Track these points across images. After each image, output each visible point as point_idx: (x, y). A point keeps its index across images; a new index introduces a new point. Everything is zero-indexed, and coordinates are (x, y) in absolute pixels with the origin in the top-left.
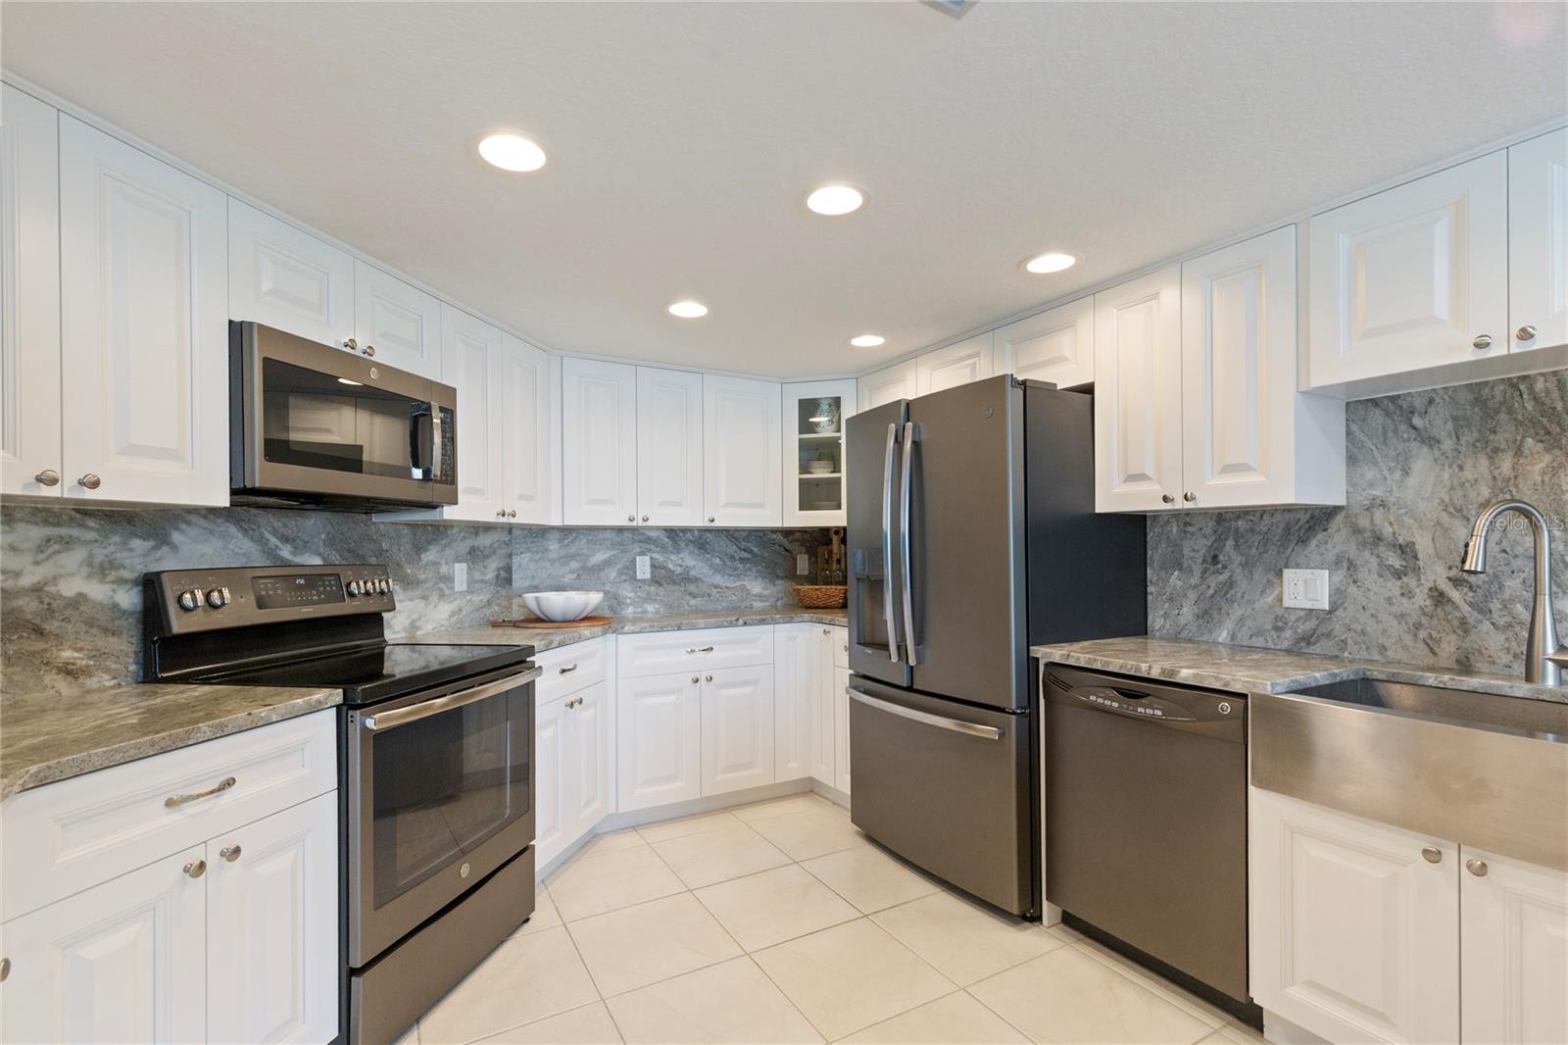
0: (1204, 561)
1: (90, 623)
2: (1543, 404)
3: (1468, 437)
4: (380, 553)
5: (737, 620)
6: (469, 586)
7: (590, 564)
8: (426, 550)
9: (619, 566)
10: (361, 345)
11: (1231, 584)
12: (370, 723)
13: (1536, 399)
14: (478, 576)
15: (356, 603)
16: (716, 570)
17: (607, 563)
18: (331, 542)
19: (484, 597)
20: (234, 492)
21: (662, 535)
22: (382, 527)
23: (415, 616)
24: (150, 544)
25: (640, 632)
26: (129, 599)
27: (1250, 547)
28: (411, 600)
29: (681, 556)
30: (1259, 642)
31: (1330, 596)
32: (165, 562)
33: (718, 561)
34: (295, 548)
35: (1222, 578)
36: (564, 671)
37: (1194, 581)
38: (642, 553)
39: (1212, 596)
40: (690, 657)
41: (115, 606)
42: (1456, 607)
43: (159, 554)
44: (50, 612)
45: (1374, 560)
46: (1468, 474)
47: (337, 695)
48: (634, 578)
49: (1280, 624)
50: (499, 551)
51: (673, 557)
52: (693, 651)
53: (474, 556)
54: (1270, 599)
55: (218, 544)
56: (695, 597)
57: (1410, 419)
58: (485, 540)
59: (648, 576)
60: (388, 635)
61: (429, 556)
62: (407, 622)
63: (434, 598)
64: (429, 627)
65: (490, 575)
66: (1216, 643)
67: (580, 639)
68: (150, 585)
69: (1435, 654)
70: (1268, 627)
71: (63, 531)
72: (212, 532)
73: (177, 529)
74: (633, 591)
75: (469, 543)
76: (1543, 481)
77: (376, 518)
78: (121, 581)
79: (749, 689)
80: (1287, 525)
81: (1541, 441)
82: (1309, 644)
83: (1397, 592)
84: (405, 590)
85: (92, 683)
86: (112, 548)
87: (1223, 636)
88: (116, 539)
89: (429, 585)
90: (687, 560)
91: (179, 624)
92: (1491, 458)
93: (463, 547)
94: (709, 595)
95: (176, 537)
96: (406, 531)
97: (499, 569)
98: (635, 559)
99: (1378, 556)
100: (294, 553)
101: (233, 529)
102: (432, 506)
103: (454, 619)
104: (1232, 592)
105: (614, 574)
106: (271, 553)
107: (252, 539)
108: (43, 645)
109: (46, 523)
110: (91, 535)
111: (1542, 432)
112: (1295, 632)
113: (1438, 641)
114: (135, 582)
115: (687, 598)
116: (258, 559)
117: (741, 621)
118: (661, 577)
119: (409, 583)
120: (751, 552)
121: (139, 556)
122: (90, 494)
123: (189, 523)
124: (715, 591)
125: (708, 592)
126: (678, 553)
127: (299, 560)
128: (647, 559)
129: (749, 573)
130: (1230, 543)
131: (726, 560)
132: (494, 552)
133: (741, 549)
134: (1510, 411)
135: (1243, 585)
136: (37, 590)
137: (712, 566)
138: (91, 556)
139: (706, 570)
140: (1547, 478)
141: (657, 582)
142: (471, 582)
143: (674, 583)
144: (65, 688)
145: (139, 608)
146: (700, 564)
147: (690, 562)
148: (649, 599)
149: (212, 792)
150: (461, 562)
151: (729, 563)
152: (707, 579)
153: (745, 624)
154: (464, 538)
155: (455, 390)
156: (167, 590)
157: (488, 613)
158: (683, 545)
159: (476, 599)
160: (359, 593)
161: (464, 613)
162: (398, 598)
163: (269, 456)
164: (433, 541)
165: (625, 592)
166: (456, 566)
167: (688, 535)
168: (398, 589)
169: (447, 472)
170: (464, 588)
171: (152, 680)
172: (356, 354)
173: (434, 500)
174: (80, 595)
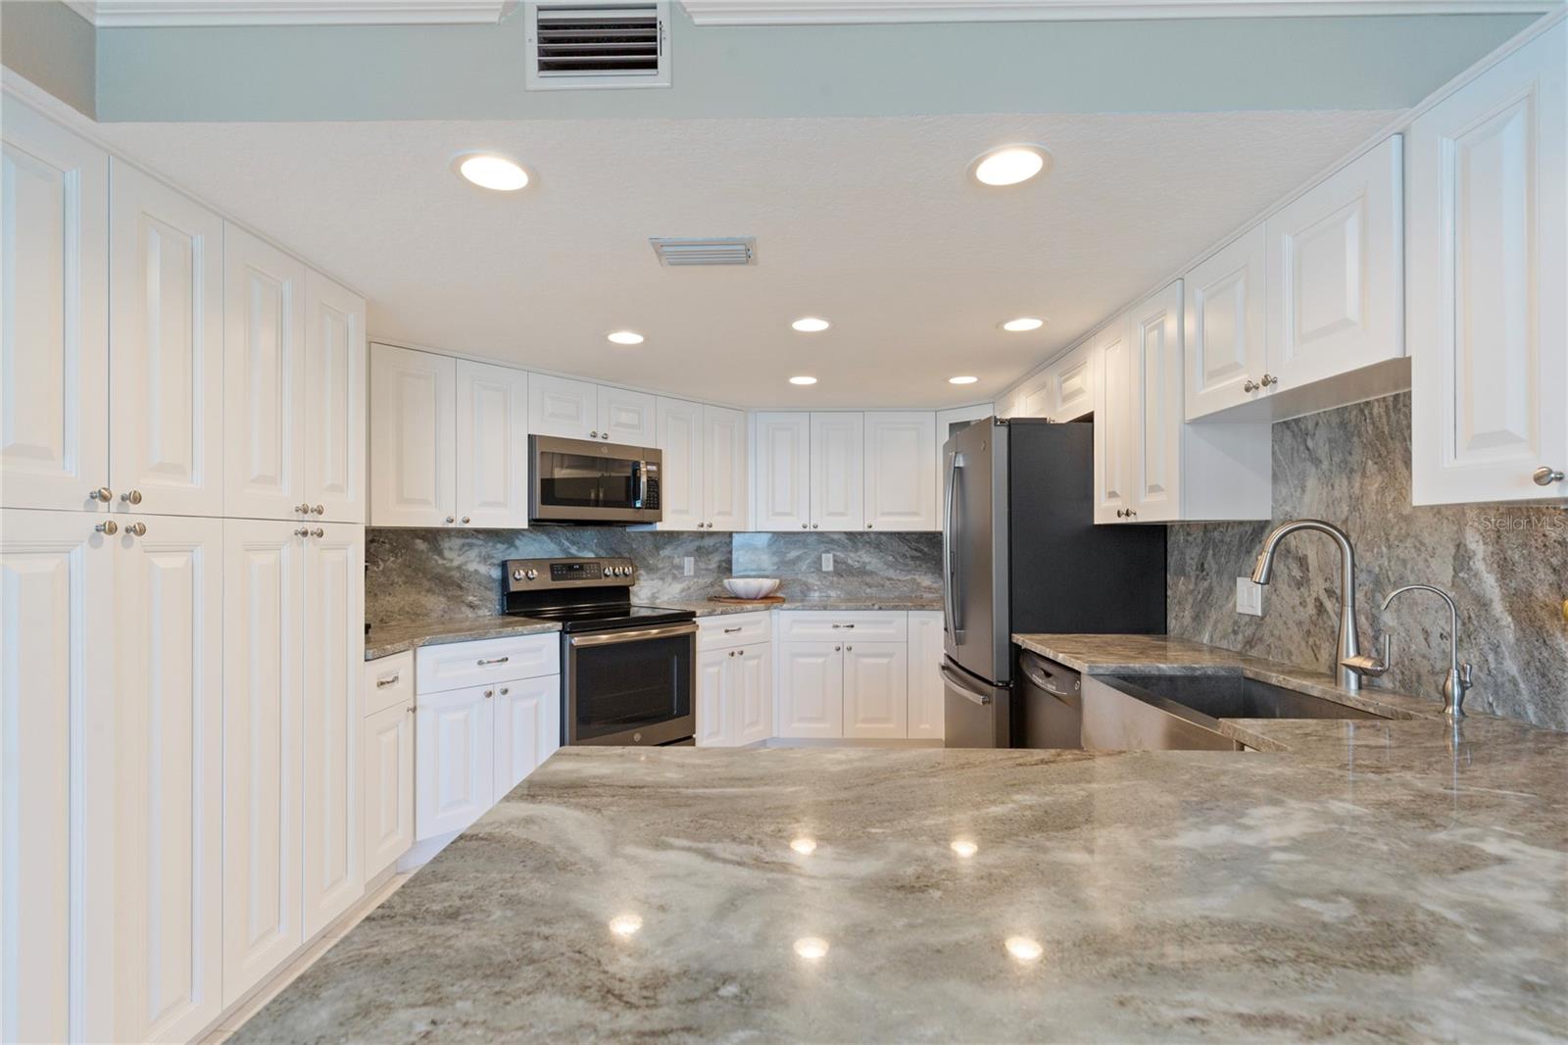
0: (1197, 569)
1: (480, 584)
2: (1378, 428)
3: (1336, 459)
4: (632, 550)
5: (873, 605)
6: (695, 573)
7: (787, 559)
8: (663, 549)
9: (807, 562)
10: (600, 433)
11: (1210, 590)
12: (575, 641)
13: (1373, 423)
14: (702, 566)
15: (608, 580)
16: (890, 566)
17: (799, 558)
18: (599, 545)
19: (708, 580)
20: (529, 521)
21: (843, 538)
22: (633, 535)
23: (655, 590)
24: (505, 546)
25: (794, 609)
26: (496, 573)
27: (1221, 556)
28: (653, 580)
29: (859, 553)
30: (1224, 644)
31: (1262, 604)
32: (513, 555)
33: (891, 558)
34: (579, 548)
35: (1206, 584)
36: (727, 631)
37: (1191, 587)
38: (827, 552)
39: (1201, 601)
40: (835, 631)
41: (490, 576)
42: (1329, 617)
43: (508, 552)
44: (464, 578)
45: (1286, 571)
46: (1337, 493)
47: (559, 625)
48: (820, 570)
49: (1236, 628)
50: (720, 550)
51: (852, 555)
52: (836, 627)
53: (700, 553)
54: (1231, 605)
55: (537, 545)
56: (870, 587)
57: (1305, 441)
58: (708, 542)
59: (831, 568)
60: (634, 600)
61: (664, 553)
62: (649, 594)
63: (669, 579)
64: (666, 598)
65: (713, 565)
66: (1202, 644)
67: (742, 611)
68: (504, 565)
69: (1317, 660)
70: (1230, 630)
71: (468, 541)
72: (534, 540)
73: (518, 538)
74: (819, 580)
75: (697, 543)
76: (1377, 501)
77: (628, 529)
78: (491, 565)
79: (885, 661)
80: (1241, 537)
81: (1376, 463)
82: (1251, 647)
83: (1297, 601)
84: (648, 573)
85: (480, 613)
86: (489, 549)
87: (1206, 639)
88: (491, 544)
89: (666, 570)
90: (863, 557)
91: (514, 587)
92: (1349, 478)
93: (692, 546)
94: (883, 586)
95: (517, 543)
96: (649, 537)
97: (720, 561)
98: (821, 556)
99: (1288, 568)
100: (578, 551)
101: (545, 538)
102: (650, 523)
103: (683, 594)
104: (1211, 598)
105: (804, 567)
106: (565, 550)
107: (555, 543)
108: (460, 593)
109: (463, 537)
110: (481, 542)
111: (1376, 454)
112: (1244, 636)
113: (1319, 648)
114: (499, 565)
115: (864, 587)
116: (558, 554)
117: (876, 607)
118: (842, 570)
119: (651, 570)
120: (921, 551)
121: (500, 552)
122: (468, 526)
123: (523, 536)
124: (888, 582)
125: (882, 582)
126: (857, 550)
127: (581, 555)
128: (831, 555)
129: (920, 569)
130: (1211, 552)
131: (898, 557)
132: (717, 550)
133: (912, 549)
134: (1360, 436)
135: (1217, 591)
136: (459, 568)
137: (885, 563)
138: (480, 552)
139: (880, 565)
140: (1379, 498)
141: (839, 574)
142: (697, 571)
143: (853, 575)
144: (469, 613)
145: (500, 578)
146: (875, 560)
147: (866, 558)
148: (832, 586)
149: (498, 661)
150: (689, 556)
151: (901, 561)
152: (881, 573)
153: (880, 609)
154: (692, 541)
155: (661, 451)
156: (511, 568)
157: (712, 591)
158: (860, 545)
159: (702, 581)
160: (611, 574)
161: (692, 590)
162: (641, 578)
163: (544, 502)
164: (668, 543)
165: (813, 580)
166: (686, 559)
167: (866, 537)
168: (642, 572)
169: (654, 502)
170: (692, 573)
171: (503, 613)
172: (595, 440)
173: (646, 520)
174: (476, 571)
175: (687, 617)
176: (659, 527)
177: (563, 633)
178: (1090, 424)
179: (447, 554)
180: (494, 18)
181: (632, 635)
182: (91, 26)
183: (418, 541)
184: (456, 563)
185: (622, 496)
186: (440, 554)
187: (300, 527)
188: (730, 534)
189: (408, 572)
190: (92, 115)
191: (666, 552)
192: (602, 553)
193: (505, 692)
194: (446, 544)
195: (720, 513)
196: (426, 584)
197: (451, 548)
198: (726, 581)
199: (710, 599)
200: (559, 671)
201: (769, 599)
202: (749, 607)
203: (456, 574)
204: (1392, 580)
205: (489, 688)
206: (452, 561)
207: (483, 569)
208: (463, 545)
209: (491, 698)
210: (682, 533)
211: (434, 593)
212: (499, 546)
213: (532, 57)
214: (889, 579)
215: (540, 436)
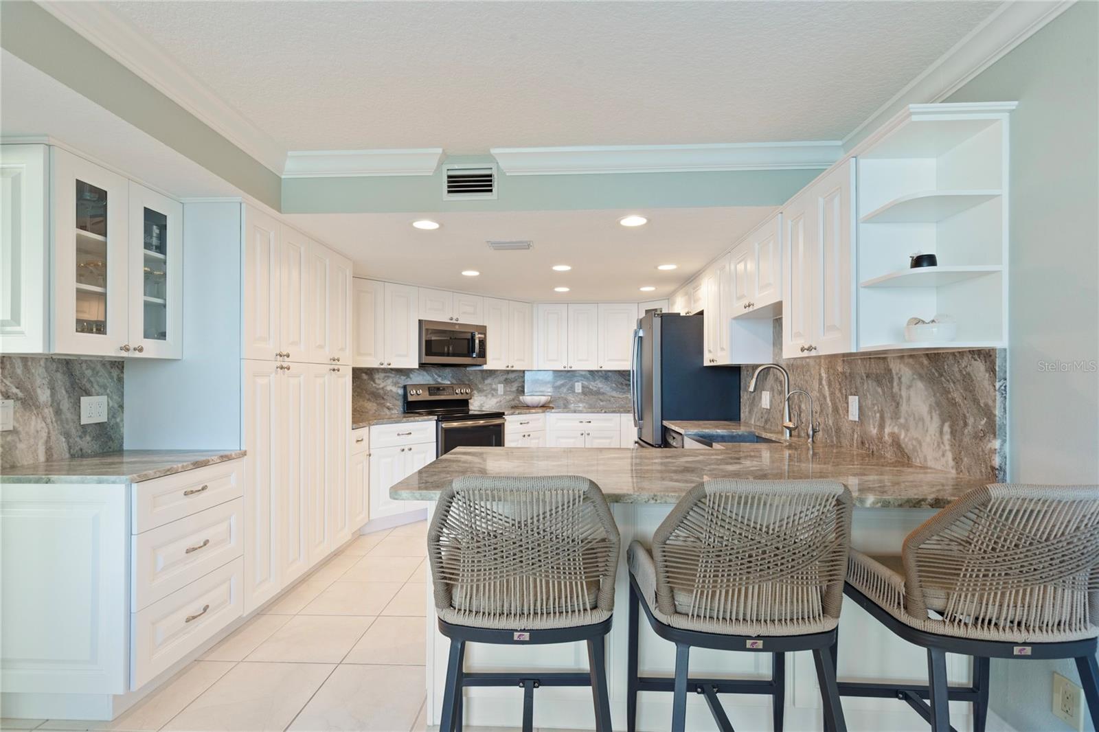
1: (393, 397)
4: (470, 380)
5: (601, 410)
7: (555, 385)
8: (487, 379)
9: (567, 387)
10: (455, 318)
11: (754, 398)
12: (443, 425)
14: (508, 389)
15: (458, 396)
16: (614, 389)
17: (563, 385)
18: (453, 377)
19: (511, 397)
20: (419, 364)
21: (587, 373)
22: (470, 371)
23: (482, 401)
24: (405, 378)
25: (558, 413)
26: (401, 391)
28: (481, 396)
31: (769, 403)
32: (409, 382)
33: (614, 385)
34: (443, 378)
36: (521, 424)
38: (578, 381)
40: (580, 424)
41: (398, 393)
43: (407, 380)
44: (385, 394)
45: (776, 388)
47: (436, 417)
48: (574, 392)
49: (762, 415)
50: (518, 380)
51: (592, 383)
52: (581, 422)
53: (507, 382)
54: (760, 404)
55: (421, 377)
56: (603, 401)
58: (511, 376)
59: (580, 391)
60: (471, 407)
61: (486, 382)
62: (479, 404)
63: (490, 396)
64: (488, 406)
65: (514, 389)
67: (530, 413)
68: (405, 387)
70: (760, 416)
71: (387, 374)
72: (419, 374)
73: (412, 373)
74: (574, 397)
75: (505, 377)
77: (468, 369)
78: (399, 387)
79: (608, 441)
80: (764, 372)
84: (478, 393)
85: (393, 412)
86: (397, 379)
88: (398, 376)
89: (487, 392)
90: (598, 384)
91: (410, 399)
93: (502, 378)
94: (610, 401)
95: (411, 376)
96: (479, 373)
97: (518, 387)
98: (575, 384)
100: (442, 380)
101: (425, 373)
102: (480, 365)
103: (498, 402)
104: (754, 403)
105: (565, 390)
106: (435, 380)
107: (430, 376)
108: (383, 401)
109: (385, 373)
110: (393, 375)
114: (402, 387)
115: (599, 401)
116: (432, 382)
117: (603, 411)
118: (586, 392)
119: (480, 391)
121: (403, 381)
122: (389, 367)
123: (414, 372)
124: (612, 399)
125: (609, 399)
126: (595, 381)
127: (443, 382)
128: (580, 384)
132: (516, 380)
135: (756, 398)
136: (383, 388)
137: (611, 388)
138: (393, 380)
139: (608, 389)
141: (585, 394)
142: (505, 392)
143: (593, 395)
144: (388, 412)
145: (403, 394)
146: (605, 386)
147: (600, 385)
148: (581, 401)
149: (406, 434)
150: (500, 383)
152: (608, 394)
153: (605, 412)
154: (502, 375)
155: (485, 327)
156: (408, 389)
157: (513, 403)
158: (597, 378)
159: (508, 398)
160: (459, 393)
161: (502, 402)
162: (475, 395)
163: (427, 355)
164: (491, 376)
165: (571, 398)
166: (499, 385)
167: (600, 373)
168: (475, 392)
169: (482, 354)
170: (502, 393)
171: (404, 412)
172: (451, 321)
173: (478, 363)
174: (391, 390)
175: (500, 415)
176: (485, 367)
177: (437, 421)
178: (701, 316)
179: (377, 381)
180: (431, 174)
181: (470, 423)
182: (281, 178)
183: (364, 375)
184: (381, 386)
185: (466, 352)
186: (374, 381)
187: (332, 367)
188: (524, 371)
189: (359, 390)
190: (279, 210)
191: (488, 381)
192: (454, 382)
193: (410, 449)
194: (376, 376)
195: (518, 360)
196: (367, 396)
197: (378, 377)
198: (521, 398)
199: (512, 408)
200: (435, 440)
201: (545, 407)
202: (534, 411)
203: (381, 392)
205: (403, 448)
206: (379, 385)
207: (394, 389)
208: (385, 376)
209: (404, 452)
210: (497, 370)
211: (371, 401)
212: (402, 377)
213: (445, 189)
214: (613, 397)
215: (425, 321)
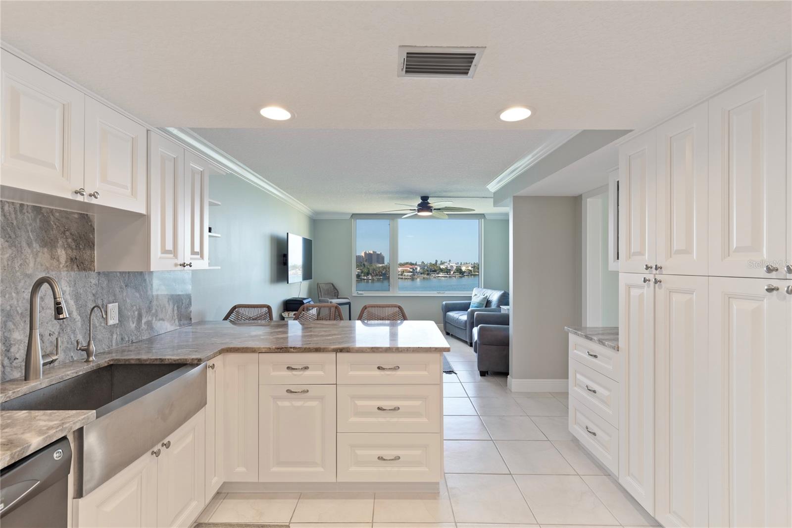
76: (8, 265)
81: (7, 241)
111: (7, 236)
140: (9, 263)
204: (20, 312)
